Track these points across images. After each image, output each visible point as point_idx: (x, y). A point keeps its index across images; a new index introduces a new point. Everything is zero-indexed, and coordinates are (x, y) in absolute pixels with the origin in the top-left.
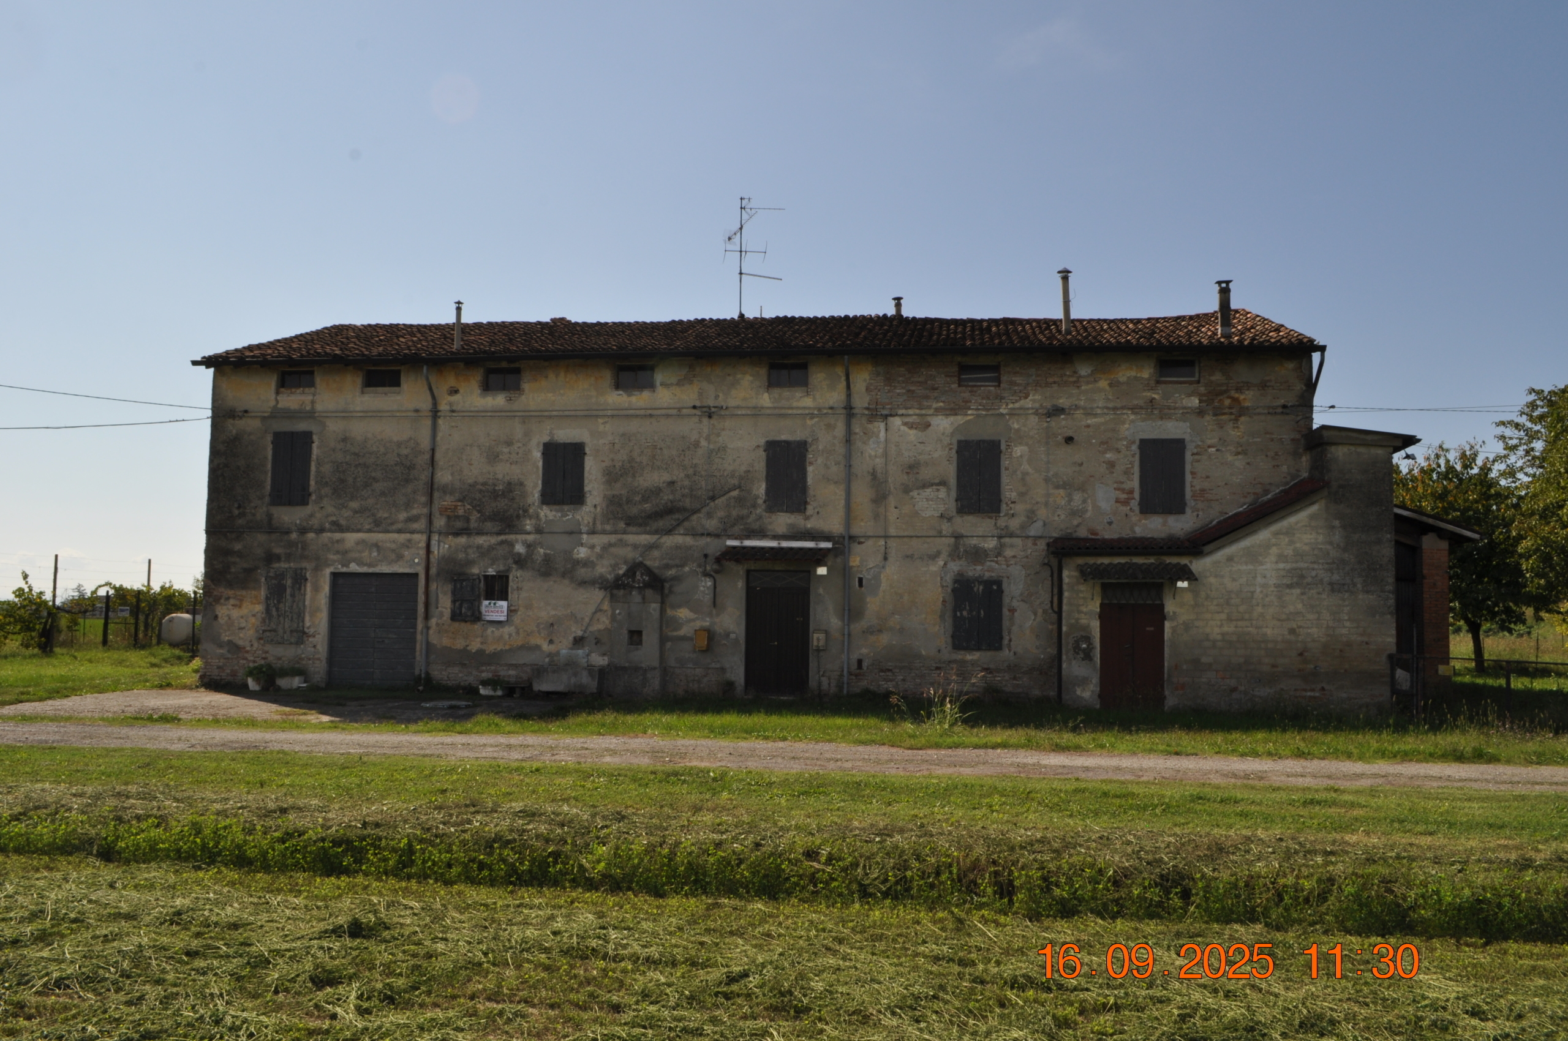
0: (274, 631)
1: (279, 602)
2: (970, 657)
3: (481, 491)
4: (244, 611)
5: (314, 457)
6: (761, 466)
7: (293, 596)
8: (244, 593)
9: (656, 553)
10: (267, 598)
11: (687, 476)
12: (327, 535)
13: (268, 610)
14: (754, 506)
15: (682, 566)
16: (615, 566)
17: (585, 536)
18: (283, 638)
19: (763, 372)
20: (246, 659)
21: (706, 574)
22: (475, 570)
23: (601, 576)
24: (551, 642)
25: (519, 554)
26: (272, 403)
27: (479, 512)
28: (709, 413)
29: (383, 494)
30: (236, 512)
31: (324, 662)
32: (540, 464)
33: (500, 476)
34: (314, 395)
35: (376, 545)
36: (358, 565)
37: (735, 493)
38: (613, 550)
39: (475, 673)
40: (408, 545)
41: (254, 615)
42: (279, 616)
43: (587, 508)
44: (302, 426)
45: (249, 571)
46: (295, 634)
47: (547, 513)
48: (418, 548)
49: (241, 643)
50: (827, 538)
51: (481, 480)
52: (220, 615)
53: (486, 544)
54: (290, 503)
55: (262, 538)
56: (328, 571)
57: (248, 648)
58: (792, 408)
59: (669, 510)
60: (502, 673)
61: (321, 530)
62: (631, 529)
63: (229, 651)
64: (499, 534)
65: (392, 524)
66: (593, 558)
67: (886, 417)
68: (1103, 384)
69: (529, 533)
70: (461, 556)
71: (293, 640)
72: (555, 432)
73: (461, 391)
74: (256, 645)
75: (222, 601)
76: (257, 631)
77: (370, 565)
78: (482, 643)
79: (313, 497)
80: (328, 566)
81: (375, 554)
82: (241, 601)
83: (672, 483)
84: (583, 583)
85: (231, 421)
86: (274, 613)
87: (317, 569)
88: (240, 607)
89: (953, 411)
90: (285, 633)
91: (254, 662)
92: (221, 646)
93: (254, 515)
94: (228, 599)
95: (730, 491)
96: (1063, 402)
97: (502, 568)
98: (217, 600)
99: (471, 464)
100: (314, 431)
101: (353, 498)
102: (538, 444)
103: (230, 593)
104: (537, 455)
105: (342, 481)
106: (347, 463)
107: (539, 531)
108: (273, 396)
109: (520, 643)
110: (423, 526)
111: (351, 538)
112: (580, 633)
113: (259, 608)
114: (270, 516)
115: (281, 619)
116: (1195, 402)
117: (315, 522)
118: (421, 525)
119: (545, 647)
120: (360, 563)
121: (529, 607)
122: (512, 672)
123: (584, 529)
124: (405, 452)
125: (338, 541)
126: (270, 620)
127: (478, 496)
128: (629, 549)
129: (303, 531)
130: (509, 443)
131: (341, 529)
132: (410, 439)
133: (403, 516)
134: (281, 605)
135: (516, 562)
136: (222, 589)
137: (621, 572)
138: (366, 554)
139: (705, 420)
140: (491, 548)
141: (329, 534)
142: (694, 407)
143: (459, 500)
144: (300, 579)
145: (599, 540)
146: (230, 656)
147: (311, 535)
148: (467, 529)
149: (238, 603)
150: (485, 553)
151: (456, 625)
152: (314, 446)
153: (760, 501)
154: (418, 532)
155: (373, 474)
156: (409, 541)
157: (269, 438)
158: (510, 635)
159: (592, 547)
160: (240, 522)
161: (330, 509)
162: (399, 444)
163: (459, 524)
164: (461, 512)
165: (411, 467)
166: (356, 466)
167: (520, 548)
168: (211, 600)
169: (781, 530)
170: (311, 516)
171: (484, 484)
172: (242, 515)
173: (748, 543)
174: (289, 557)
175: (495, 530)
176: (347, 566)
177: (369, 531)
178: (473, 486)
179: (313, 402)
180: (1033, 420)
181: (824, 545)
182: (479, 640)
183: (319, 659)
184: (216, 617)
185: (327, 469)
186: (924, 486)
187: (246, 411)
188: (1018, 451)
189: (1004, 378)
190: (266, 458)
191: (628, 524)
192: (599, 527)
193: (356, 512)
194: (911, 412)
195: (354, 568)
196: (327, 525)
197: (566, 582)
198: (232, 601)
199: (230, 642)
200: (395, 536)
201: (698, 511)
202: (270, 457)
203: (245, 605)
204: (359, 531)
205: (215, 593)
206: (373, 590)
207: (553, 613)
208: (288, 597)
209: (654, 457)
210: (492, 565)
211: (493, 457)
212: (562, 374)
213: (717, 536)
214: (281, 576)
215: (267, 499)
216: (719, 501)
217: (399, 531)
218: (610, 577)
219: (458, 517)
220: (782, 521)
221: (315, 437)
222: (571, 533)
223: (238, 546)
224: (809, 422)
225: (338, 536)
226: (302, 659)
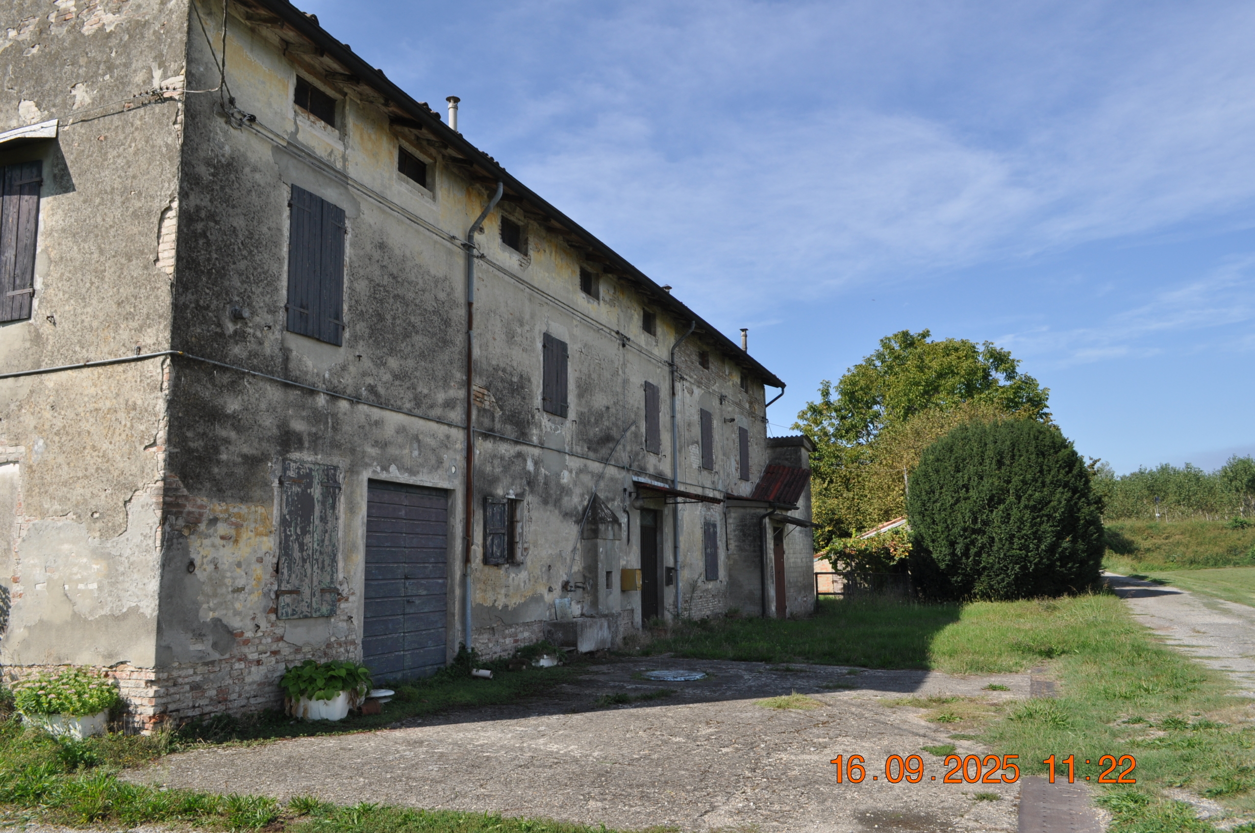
0: (296, 592)
1: (304, 532)
2: (710, 585)
3: (502, 380)
4: (244, 551)
5: (347, 259)
6: (643, 405)
7: (323, 519)
8: (243, 509)
9: (602, 484)
10: (284, 522)
11: (615, 403)
12: (363, 408)
13: (285, 548)
14: (641, 444)
15: (613, 500)
16: (582, 495)
17: (567, 457)
18: (310, 605)
19: (642, 313)
20: (243, 659)
21: (625, 511)
22: (500, 492)
23: (576, 508)
24: (550, 590)
25: (529, 472)
26: (291, 128)
27: (502, 409)
28: (624, 341)
29: (422, 355)
30: (230, 327)
31: (360, 647)
32: (541, 358)
33: (515, 364)
34: (346, 148)
35: (416, 438)
36: (399, 469)
37: (633, 428)
38: (582, 476)
39: (501, 640)
40: (446, 443)
41: (260, 560)
42: (304, 561)
43: (568, 423)
44: (331, 194)
45: (254, 462)
46: (328, 597)
47: (545, 421)
48: (455, 450)
49: (236, 623)
50: (664, 480)
51: (502, 365)
52: (197, 562)
53: (507, 454)
54: (318, 337)
55: (274, 393)
56: (366, 475)
57: (249, 634)
58: (651, 353)
59: (607, 439)
60: (520, 637)
61: (355, 400)
62: (591, 454)
63: (215, 646)
64: (517, 442)
65: (432, 407)
66: (571, 486)
67: (682, 378)
68: (731, 383)
69: (535, 446)
70: (488, 469)
71: (325, 609)
72: (550, 322)
73: (486, 231)
74: (264, 625)
75: (202, 527)
76: (266, 595)
77: (412, 472)
78: (506, 595)
79: (347, 334)
80: (367, 465)
81: (416, 453)
82: (238, 527)
83: (608, 408)
84: (566, 515)
85: (220, 122)
86: (297, 554)
87: (352, 470)
88: (236, 541)
89: (699, 384)
90: (313, 595)
91: (259, 662)
92: (199, 636)
93: (261, 343)
94: (214, 521)
95: (632, 424)
96: (724, 393)
97: (519, 491)
98: (193, 524)
99: (495, 339)
100: (347, 213)
101: (392, 352)
102: (540, 332)
103: (218, 508)
104: (539, 346)
105: (381, 318)
106: (384, 286)
107: (541, 446)
108: (291, 115)
109: (530, 594)
110: (459, 418)
111: (393, 419)
112: (565, 578)
113: (269, 544)
114: (286, 352)
115: (307, 565)
116: (747, 406)
117: (348, 381)
118: (457, 415)
119: (548, 597)
120: (401, 468)
121: (535, 545)
122: (526, 634)
123: (567, 450)
124: (442, 296)
125: (377, 423)
126: (290, 569)
127: (500, 385)
128: (590, 477)
129: (334, 395)
130: (522, 325)
131: (382, 404)
132: (446, 279)
133: (441, 397)
134: (307, 539)
135: (529, 483)
136: (202, 500)
137: (586, 503)
138: (406, 451)
139: (621, 347)
140: (511, 462)
141: (366, 407)
142: (618, 333)
143: (487, 388)
144: (332, 489)
145: (574, 463)
146: (216, 656)
147: (344, 405)
148: (492, 430)
149: (232, 532)
150: (507, 465)
151: (486, 568)
152: (348, 238)
153: (644, 439)
154: (457, 426)
155: (413, 319)
156: (448, 437)
157: (285, 194)
158: (525, 582)
159: (571, 472)
160: (237, 350)
161: (367, 363)
162: (437, 281)
163: (486, 422)
164: (487, 405)
165: (447, 322)
166: (396, 297)
167: (530, 466)
168: (181, 522)
169: (651, 470)
170: (344, 368)
171: (504, 370)
172: (240, 336)
173: (642, 479)
174: (316, 441)
175: (513, 436)
176: (385, 468)
177: (409, 414)
178: (496, 369)
179: (344, 159)
180: (718, 402)
181: (667, 486)
182: (503, 591)
183: (353, 643)
184: (192, 564)
185: (362, 286)
186: (693, 444)
187: (252, 119)
188: (715, 423)
189: (710, 365)
190: (280, 230)
191: (589, 448)
192: (574, 450)
193: (396, 377)
194: (688, 379)
195: (395, 474)
196: (364, 392)
197: (557, 512)
198: (222, 528)
199: (217, 622)
200: (434, 426)
201: (618, 442)
202: (286, 233)
203: (244, 536)
204: (398, 410)
205: (189, 508)
206: (402, 513)
207: (550, 552)
208: (317, 522)
209: (600, 375)
210: (512, 485)
211: (511, 337)
212: (554, 253)
213: (628, 470)
214: (304, 479)
215: (282, 316)
216: (628, 434)
217: (439, 421)
218: (580, 508)
219: (484, 410)
220: (651, 462)
221: (348, 223)
222: (559, 451)
223: (233, 405)
224: (658, 371)
225: (376, 413)
226: (329, 646)
